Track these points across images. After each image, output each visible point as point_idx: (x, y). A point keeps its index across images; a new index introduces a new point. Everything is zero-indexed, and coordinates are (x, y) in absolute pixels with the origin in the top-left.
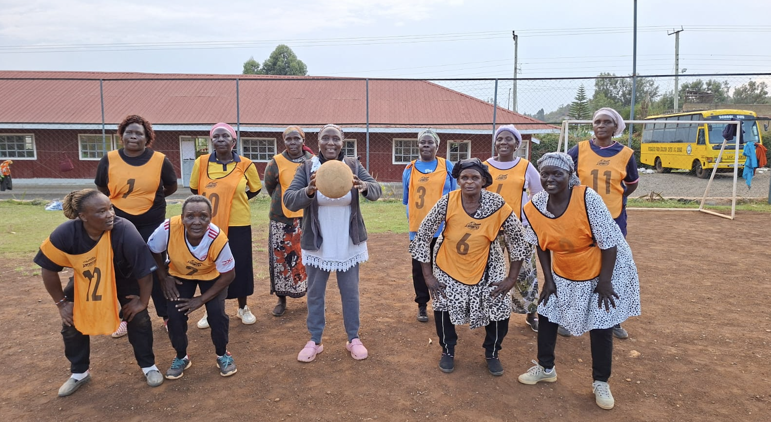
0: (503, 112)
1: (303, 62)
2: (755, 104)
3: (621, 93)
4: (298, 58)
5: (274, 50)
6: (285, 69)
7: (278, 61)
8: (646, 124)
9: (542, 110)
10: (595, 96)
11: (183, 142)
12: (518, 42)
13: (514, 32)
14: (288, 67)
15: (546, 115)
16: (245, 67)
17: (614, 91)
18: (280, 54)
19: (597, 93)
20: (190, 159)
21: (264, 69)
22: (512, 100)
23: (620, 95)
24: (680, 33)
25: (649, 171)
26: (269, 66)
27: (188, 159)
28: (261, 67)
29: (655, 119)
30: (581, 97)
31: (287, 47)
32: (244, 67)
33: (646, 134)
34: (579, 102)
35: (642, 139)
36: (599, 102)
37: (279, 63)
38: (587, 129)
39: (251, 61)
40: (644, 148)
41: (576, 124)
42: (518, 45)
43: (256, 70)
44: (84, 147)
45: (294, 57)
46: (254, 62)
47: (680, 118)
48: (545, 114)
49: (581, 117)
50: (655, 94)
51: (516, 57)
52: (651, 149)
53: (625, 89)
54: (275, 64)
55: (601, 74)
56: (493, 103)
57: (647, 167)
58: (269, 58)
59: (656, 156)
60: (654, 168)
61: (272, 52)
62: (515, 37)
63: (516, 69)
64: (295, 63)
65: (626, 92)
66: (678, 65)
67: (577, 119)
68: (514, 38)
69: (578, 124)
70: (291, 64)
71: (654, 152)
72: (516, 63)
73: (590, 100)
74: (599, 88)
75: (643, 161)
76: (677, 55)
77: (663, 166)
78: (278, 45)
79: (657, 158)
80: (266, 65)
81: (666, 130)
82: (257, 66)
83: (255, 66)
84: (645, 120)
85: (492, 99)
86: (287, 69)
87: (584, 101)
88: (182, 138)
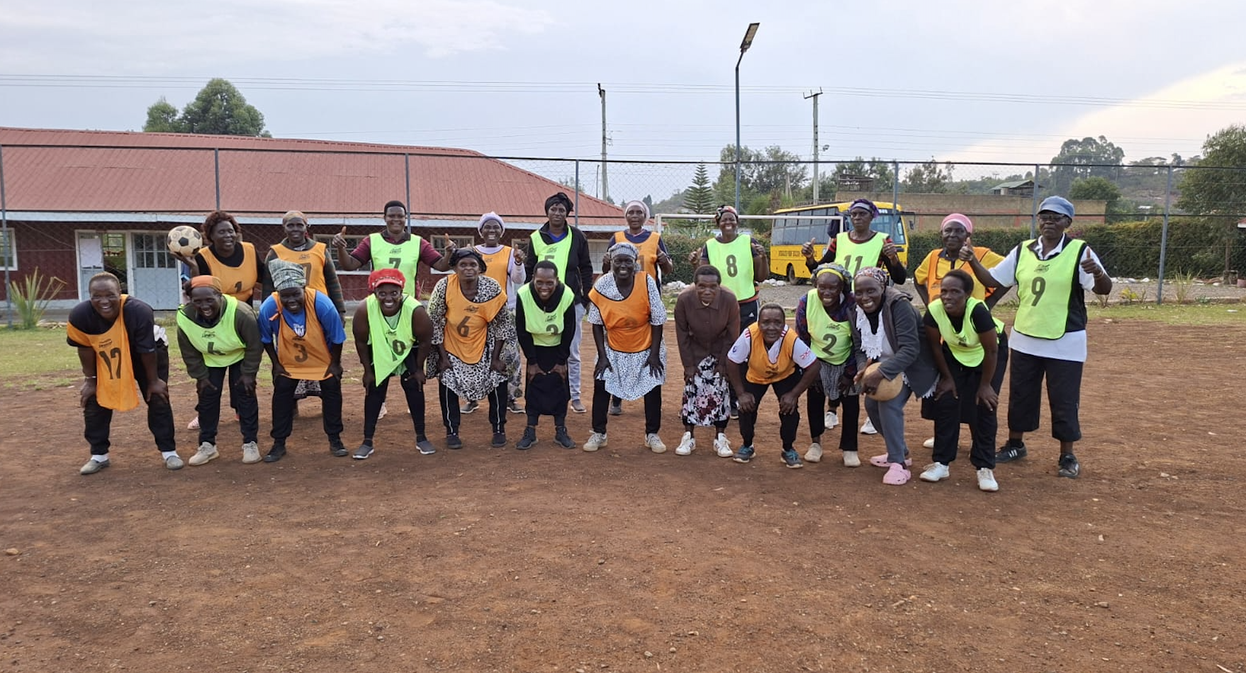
0: (588, 200)
1: (256, 108)
2: (933, 193)
3: (755, 175)
4: (249, 102)
5: (204, 86)
6: (223, 119)
7: (213, 105)
8: (775, 220)
9: (649, 196)
10: (721, 179)
11: (81, 240)
12: (606, 100)
13: (599, 85)
14: (230, 118)
15: (655, 204)
16: (150, 114)
17: (746, 171)
18: (216, 94)
19: (723, 173)
20: (95, 267)
21: (185, 118)
22: (600, 183)
23: (755, 177)
24: (819, 96)
25: (781, 283)
26: (195, 113)
27: (90, 268)
28: (180, 115)
29: (786, 213)
30: (701, 180)
31: (226, 83)
32: (148, 113)
33: (777, 234)
34: (698, 187)
35: (773, 240)
36: (727, 188)
37: (214, 109)
38: (709, 227)
39: (162, 104)
40: (774, 251)
41: (695, 219)
42: (606, 104)
43: (170, 120)
45: (241, 100)
46: (166, 106)
47: (814, 212)
48: (653, 203)
49: (701, 209)
50: (802, 176)
51: (604, 122)
52: (782, 254)
53: (761, 169)
54: (205, 110)
55: (729, 145)
56: (574, 185)
57: (778, 277)
58: (194, 100)
59: (789, 262)
60: (786, 278)
61: (199, 90)
62: (602, 92)
63: (604, 138)
64: (242, 111)
65: (763, 173)
66: (817, 140)
67: (698, 213)
68: (600, 93)
69: (698, 219)
70: (236, 112)
71: (784, 258)
72: (604, 130)
73: (714, 184)
74: (727, 167)
75: (773, 270)
76: (816, 126)
77: (796, 276)
78: (210, 80)
79: (790, 265)
80: (188, 112)
81: (799, 228)
82: (174, 112)
83: (168, 114)
84: (775, 214)
85: (572, 179)
86: (227, 120)
87: (706, 186)
88: (79, 233)
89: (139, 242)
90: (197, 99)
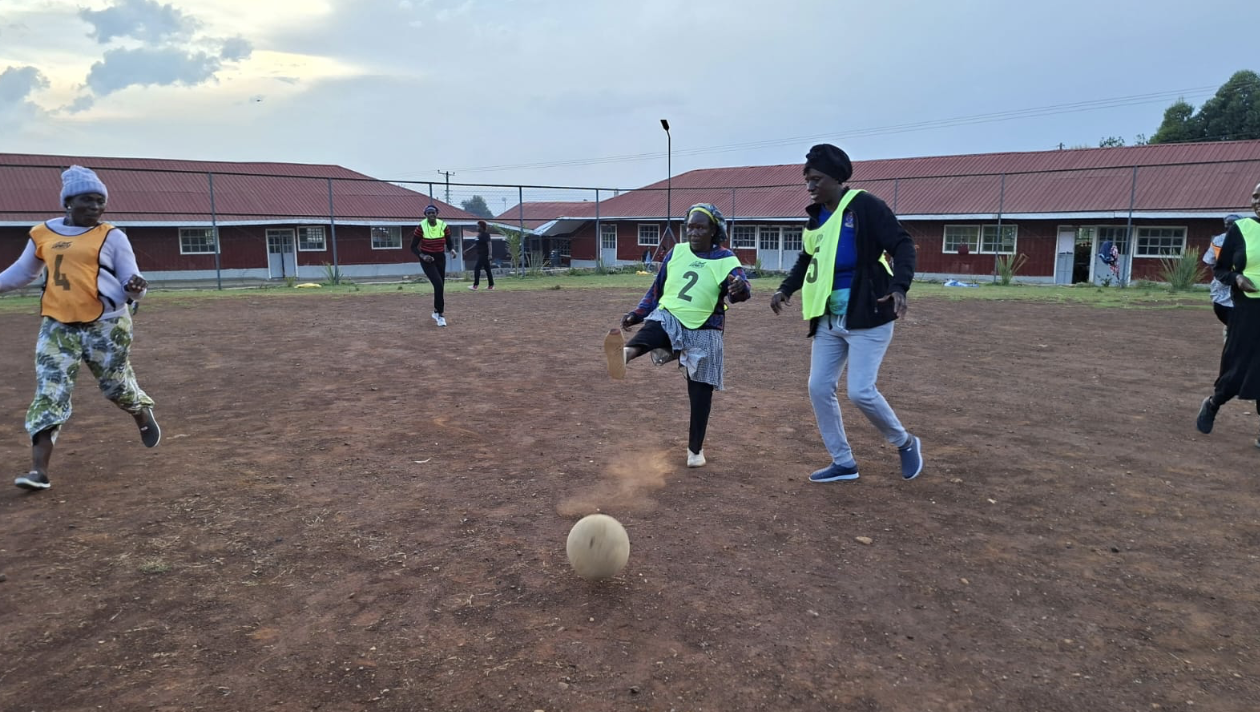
5: (1226, 80)
7: (1232, 99)
11: (1061, 233)
14: (1251, 108)
20: (1067, 253)
21: (1201, 115)
26: (1213, 109)
27: (1064, 254)
28: (1196, 113)
32: (1165, 115)
39: (1180, 105)
44: (949, 239)
46: (1183, 106)
58: (1214, 96)
61: (1221, 85)
78: (1236, 73)
80: (1206, 109)
82: (1190, 110)
83: (1184, 113)
88: (1063, 229)
89: (1102, 235)
90: (1217, 95)
